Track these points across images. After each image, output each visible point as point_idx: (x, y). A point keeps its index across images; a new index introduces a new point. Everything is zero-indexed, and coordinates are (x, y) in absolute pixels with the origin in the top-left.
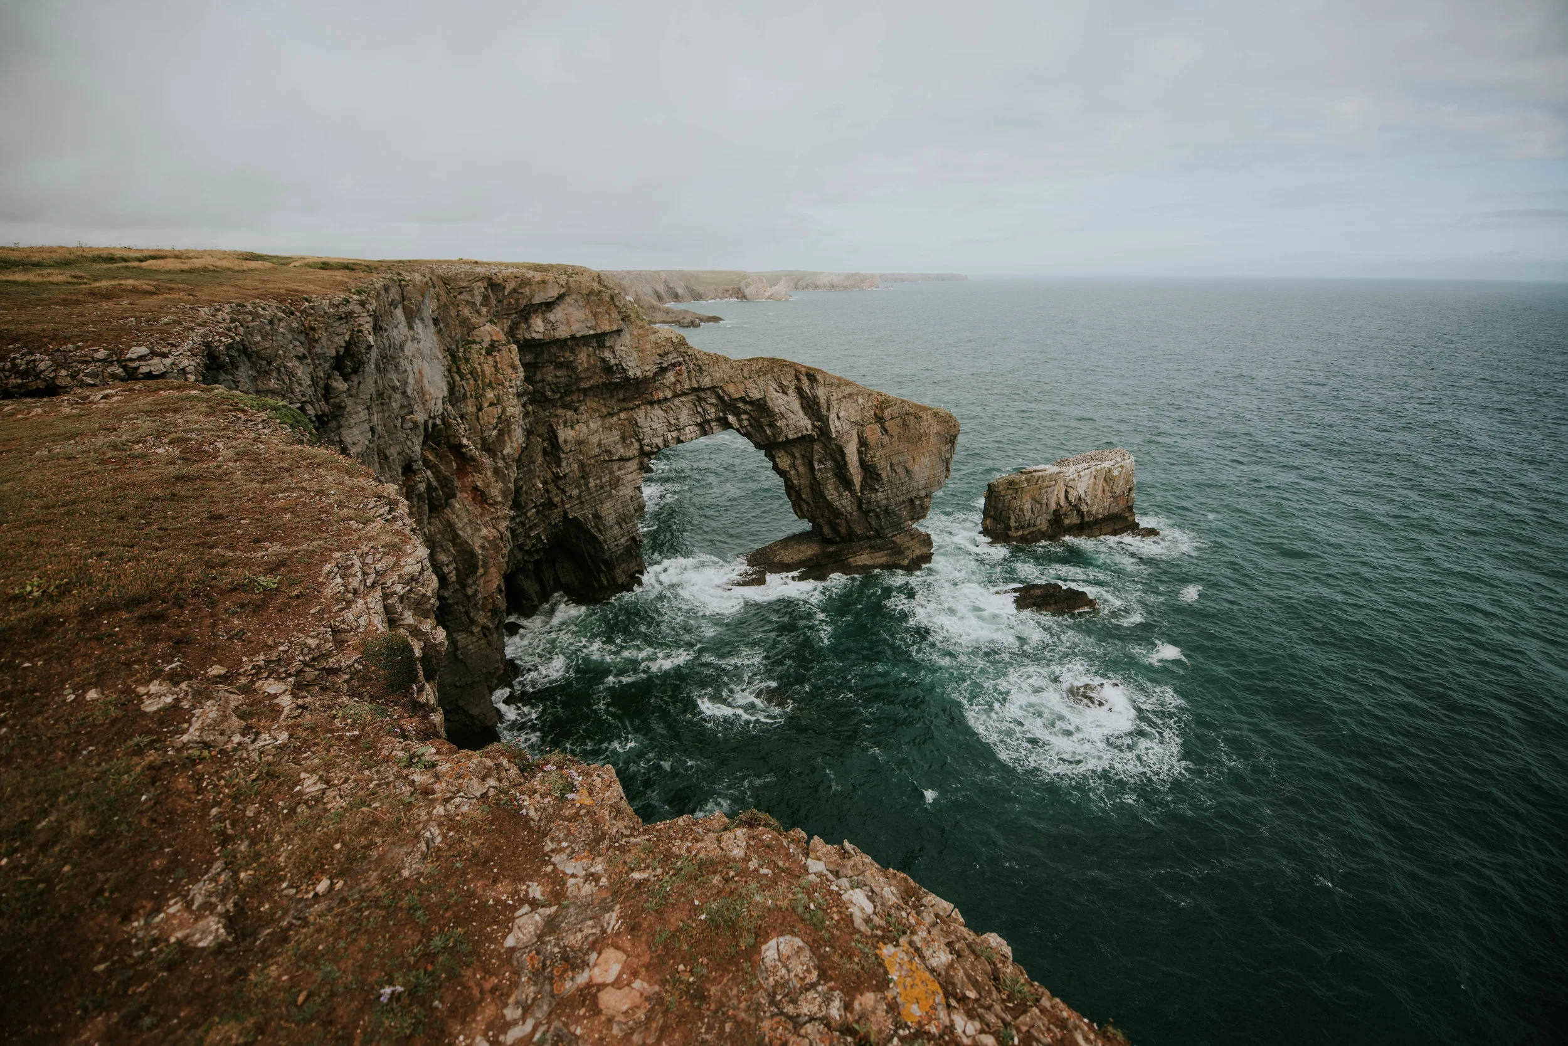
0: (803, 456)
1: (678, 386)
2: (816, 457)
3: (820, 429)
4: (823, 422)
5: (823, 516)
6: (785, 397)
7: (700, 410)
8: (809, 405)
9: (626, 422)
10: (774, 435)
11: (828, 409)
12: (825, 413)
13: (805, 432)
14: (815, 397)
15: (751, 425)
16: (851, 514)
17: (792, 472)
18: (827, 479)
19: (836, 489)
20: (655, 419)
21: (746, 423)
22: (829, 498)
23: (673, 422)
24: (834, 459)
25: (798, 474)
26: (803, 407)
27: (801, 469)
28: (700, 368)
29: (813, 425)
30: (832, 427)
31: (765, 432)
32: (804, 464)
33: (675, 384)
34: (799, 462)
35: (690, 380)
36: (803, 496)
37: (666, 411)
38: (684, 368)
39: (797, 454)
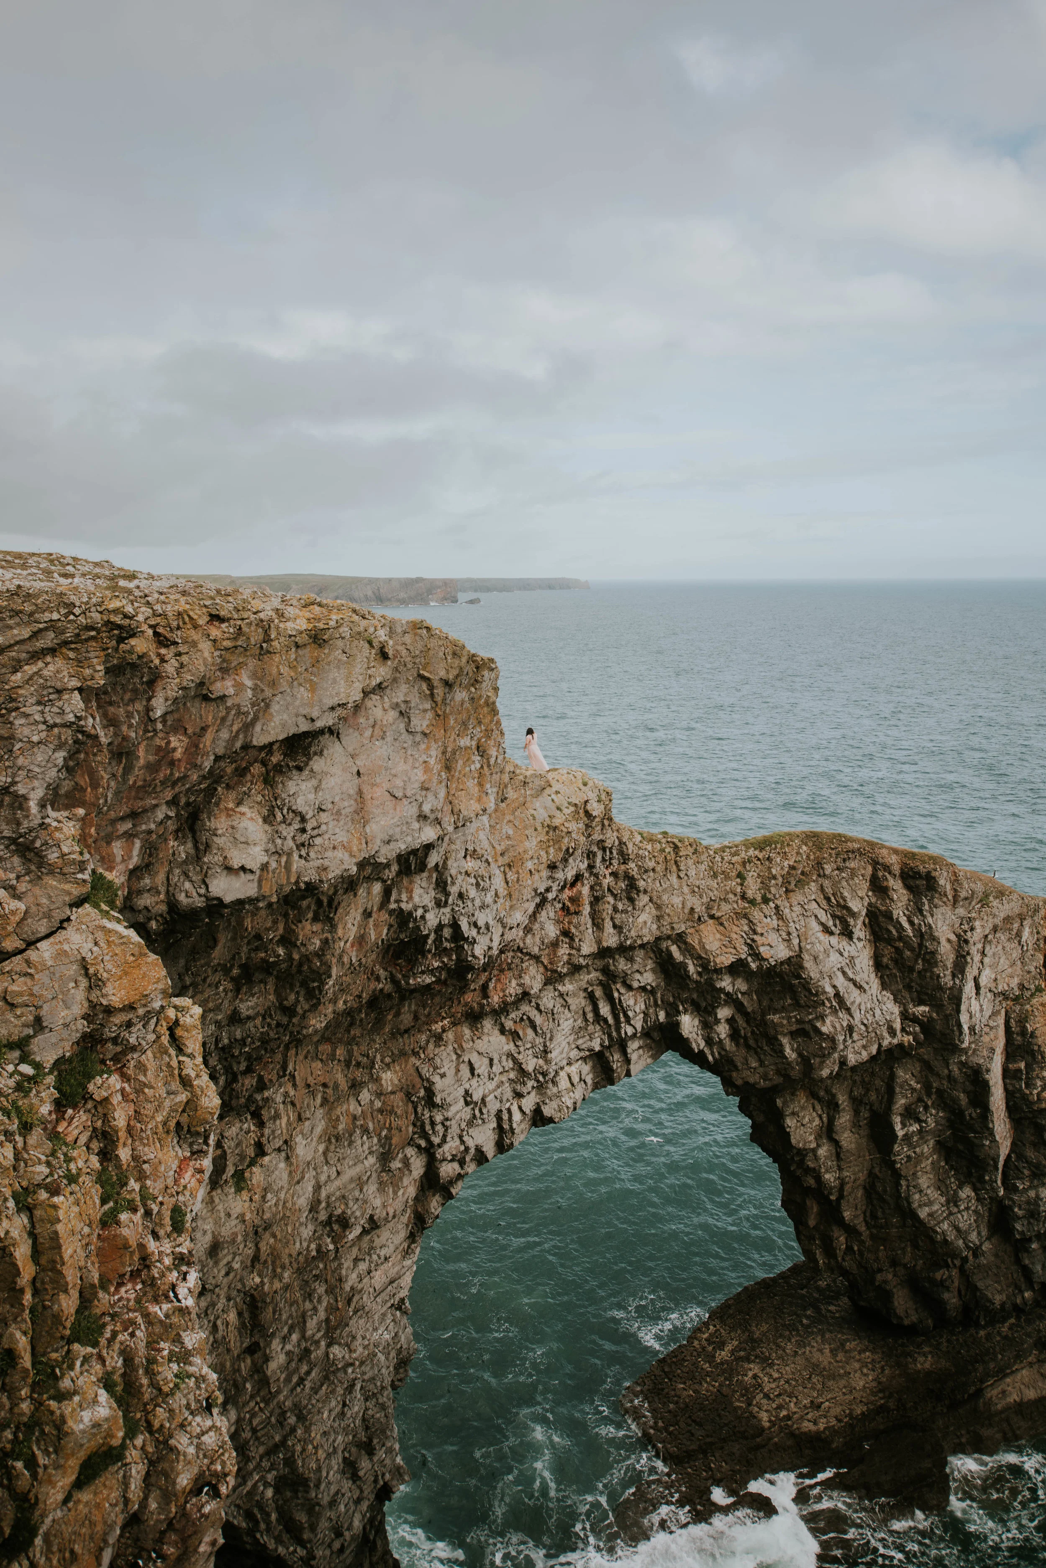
0: (857, 1103)
1: (564, 951)
2: (901, 1102)
3: (926, 1026)
4: (937, 1006)
5: (894, 1263)
6: (844, 943)
7: (605, 1010)
8: (898, 961)
9: (398, 1101)
10: (805, 1060)
11: (960, 966)
12: (947, 980)
13: (887, 1041)
14: (926, 935)
15: (734, 1035)
16: (976, 1251)
17: (822, 1152)
18: (920, 1158)
19: (941, 1185)
20: (481, 1066)
21: (723, 1030)
22: (923, 1213)
23: (530, 1065)
24: (944, 1101)
25: (838, 1152)
26: (878, 966)
27: (847, 1139)
28: (632, 882)
29: (905, 1016)
30: (964, 1018)
31: (779, 1051)
32: (855, 1125)
33: (555, 945)
34: (844, 1119)
35: (598, 925)
36: (847, 1214)
37: (515, 1036)
38: (586, 891)
39: (842, 1099)
